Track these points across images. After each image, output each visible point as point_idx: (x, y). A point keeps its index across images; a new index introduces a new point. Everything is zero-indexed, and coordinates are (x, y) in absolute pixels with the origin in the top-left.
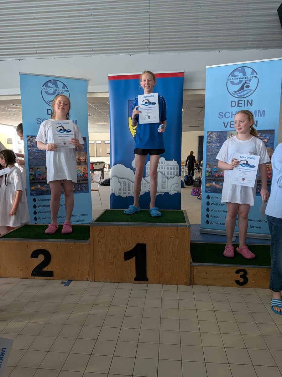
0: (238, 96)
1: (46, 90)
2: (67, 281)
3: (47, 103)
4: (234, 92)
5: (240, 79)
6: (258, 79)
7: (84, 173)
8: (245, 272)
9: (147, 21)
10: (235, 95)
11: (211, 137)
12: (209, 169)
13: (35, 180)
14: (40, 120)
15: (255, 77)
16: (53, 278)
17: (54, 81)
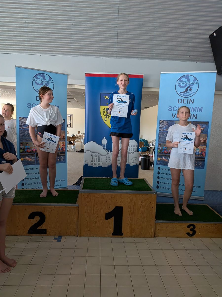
0: (183, 95)
1: (36, 81)
2: (58, 237)
3: (36, 92)
4: (180, 92)
5: (186, 84)
6: (198, 85)
7: (62, 147)
8: (194, 226)
9: (116, 34)
10: (181, 94)
11: (162, 124)
12: (161, 148)
13: (24, 153)
14: (30, 104)
15: (196, 83)
16: (47, 235)
17: (43, 74)
